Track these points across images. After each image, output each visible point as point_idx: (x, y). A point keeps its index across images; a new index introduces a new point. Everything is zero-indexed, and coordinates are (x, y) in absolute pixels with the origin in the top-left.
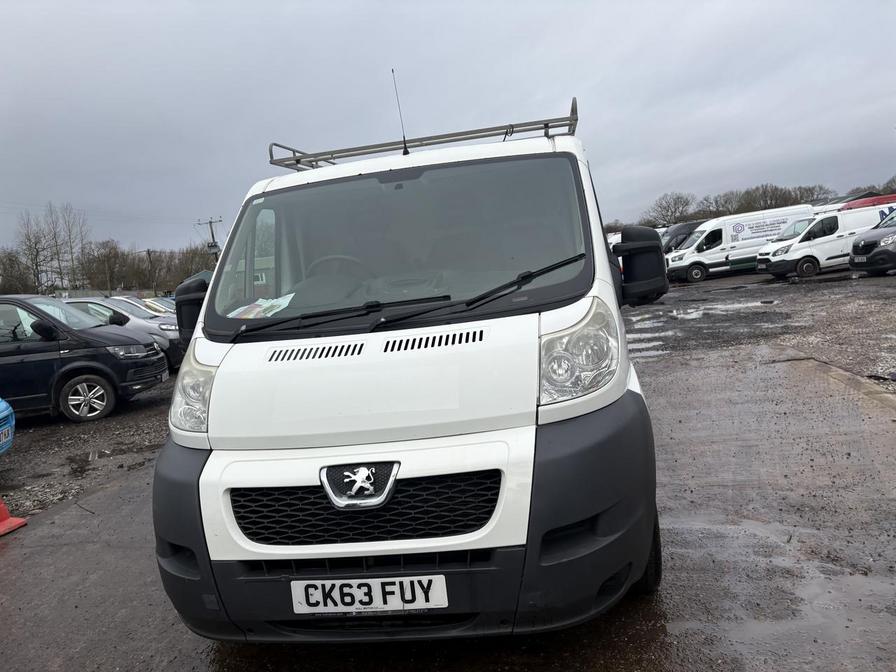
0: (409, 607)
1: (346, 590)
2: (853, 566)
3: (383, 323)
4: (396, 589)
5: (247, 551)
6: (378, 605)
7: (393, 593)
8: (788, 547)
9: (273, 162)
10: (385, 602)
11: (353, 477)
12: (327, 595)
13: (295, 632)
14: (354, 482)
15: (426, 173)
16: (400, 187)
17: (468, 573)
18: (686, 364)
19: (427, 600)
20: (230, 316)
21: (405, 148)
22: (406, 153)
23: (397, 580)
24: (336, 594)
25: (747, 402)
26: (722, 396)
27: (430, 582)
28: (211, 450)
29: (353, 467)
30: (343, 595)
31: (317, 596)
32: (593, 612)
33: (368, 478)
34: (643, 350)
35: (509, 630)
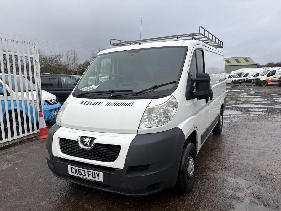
0: (94, 179)
1: (80, 171)
2: (264, 202)
3: (111, 97)
4: (91, 173)
5: (60, 155)
6: (86, 177)
7: (90, 174)
8: (246, 190)
9: (111, 44)
10: (88, 177)
11: (85, 140)
12: (76, 171)
13: (70, 179)
14: (85, 142)
15: (141, 51)
16: (133, 55)
17: (108, 174)
18: (267, 119)
19: (98, 179)
20: (80, 90)
21: (140, 42)
22: (140, 44)
23: (91, 171)
24: (77, 171)
25: (277, 136)
26: (268, 132)
27: (99, 174)
28: (61, 126)
29: (86, 137)
30: (79, 172)
31: (74, 171)
32: (146, 194)
33: (89, 141)
34: (257, 111)
35: (120, 193)
